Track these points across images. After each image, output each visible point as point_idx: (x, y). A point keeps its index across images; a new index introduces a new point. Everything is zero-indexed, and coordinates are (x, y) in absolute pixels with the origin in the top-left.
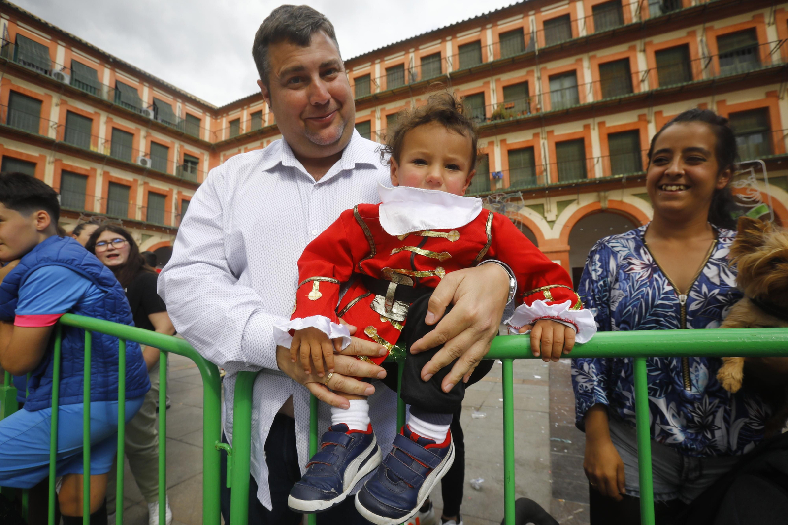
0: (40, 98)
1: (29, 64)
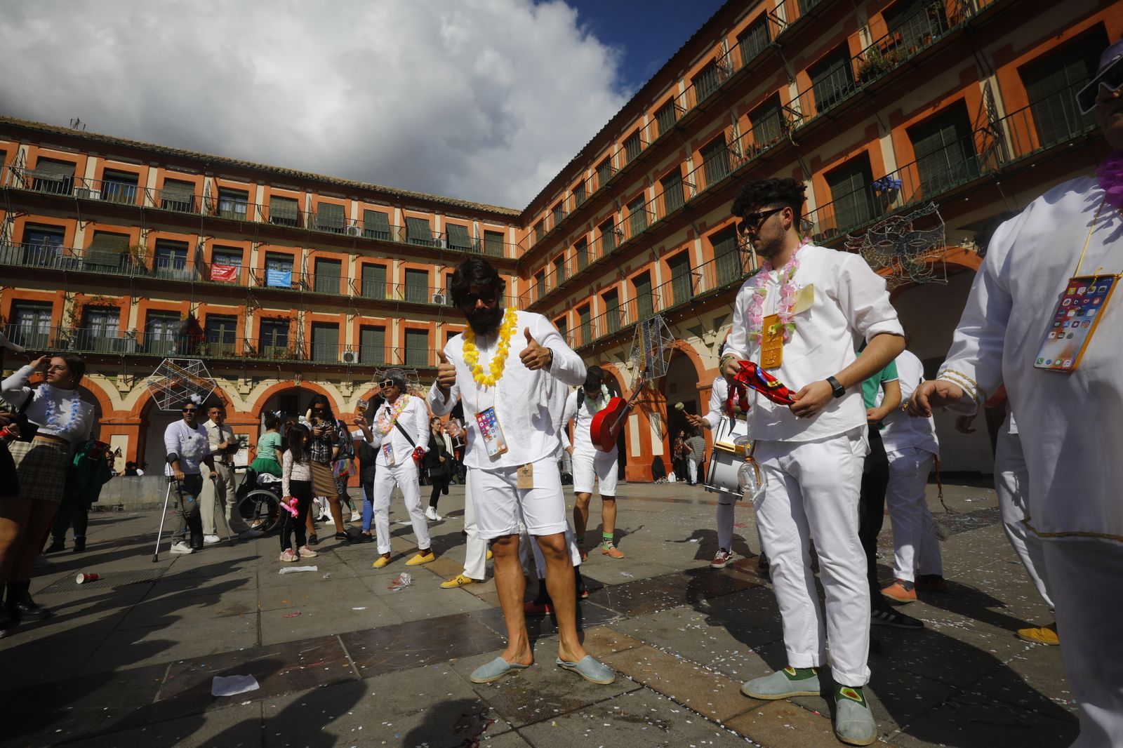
0: (339, 259)
1: (326, 228)
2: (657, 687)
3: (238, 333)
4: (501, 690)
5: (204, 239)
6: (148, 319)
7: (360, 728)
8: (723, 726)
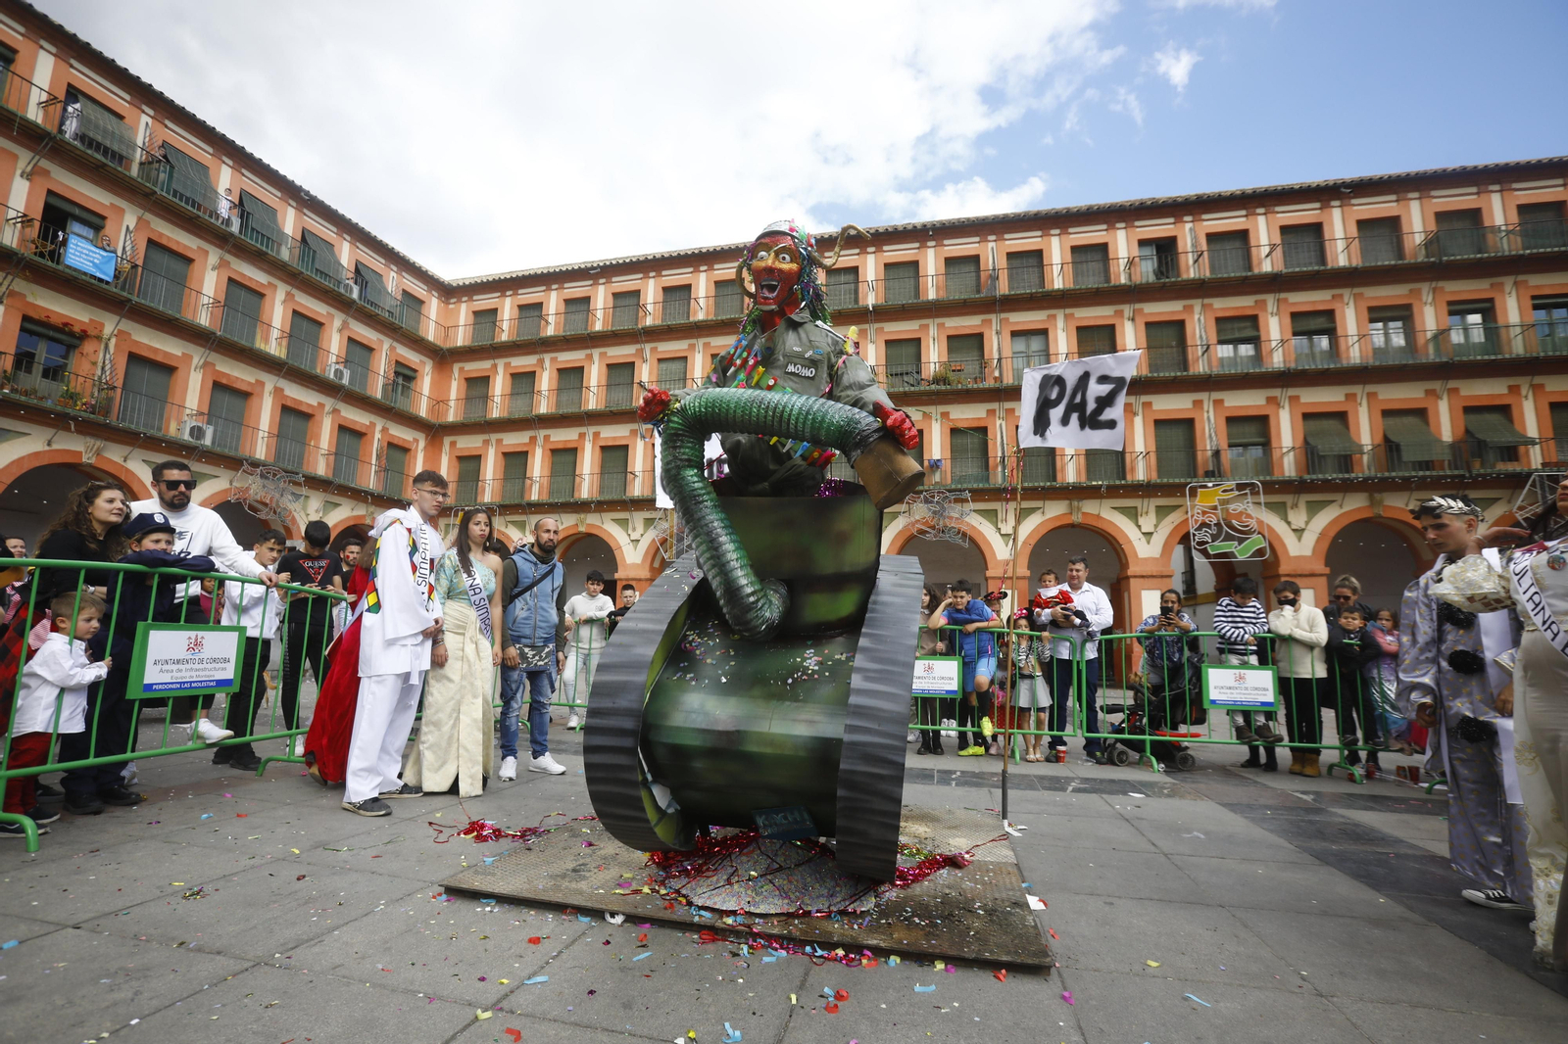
0: (190, 255)
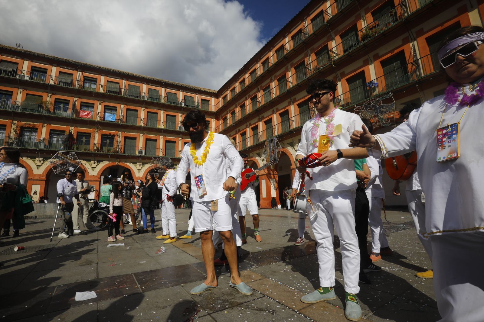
0: (137, 109)
1: (132, 96)
2: (270, 296)
3: (91, 141)
4: (203, 297)
5: (77, 99)
6: (50, 134)
7: (141, 314)
8: (298, 313)
